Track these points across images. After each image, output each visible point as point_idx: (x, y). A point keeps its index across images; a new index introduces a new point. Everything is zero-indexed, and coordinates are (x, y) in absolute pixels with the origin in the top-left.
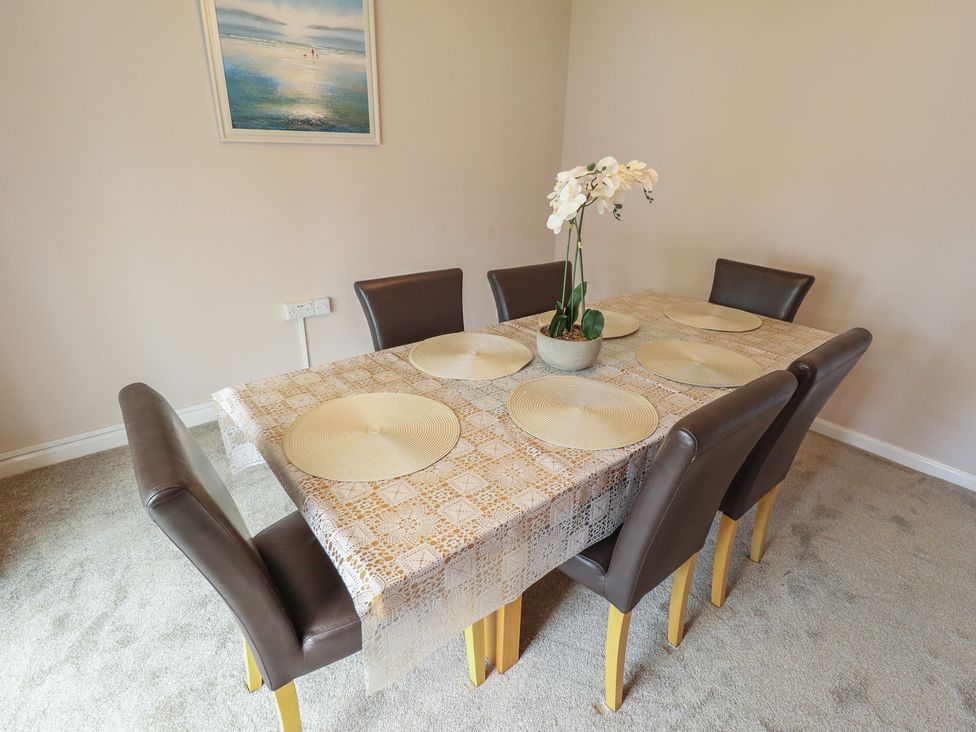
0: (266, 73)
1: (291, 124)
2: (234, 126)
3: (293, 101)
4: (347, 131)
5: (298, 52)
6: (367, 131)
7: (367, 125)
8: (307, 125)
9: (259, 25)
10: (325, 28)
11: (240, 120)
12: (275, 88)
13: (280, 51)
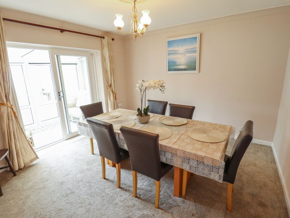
0: (175, 61)
1: (178, 70)
2: (168, 71)
3: (179, 65)
4: (190, 70)
5: (181, 55)
6: (196, 70)
7: (196, 68)
8: (182, 70)
9: (174, 52)
10: (188, 49)
11: (170, 70)
12: (176, 63)
13: (178, 56)
